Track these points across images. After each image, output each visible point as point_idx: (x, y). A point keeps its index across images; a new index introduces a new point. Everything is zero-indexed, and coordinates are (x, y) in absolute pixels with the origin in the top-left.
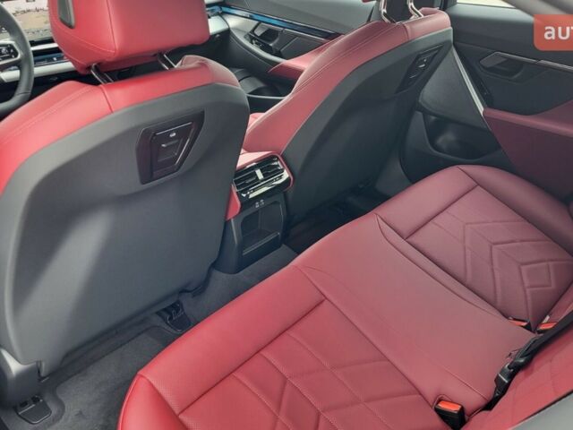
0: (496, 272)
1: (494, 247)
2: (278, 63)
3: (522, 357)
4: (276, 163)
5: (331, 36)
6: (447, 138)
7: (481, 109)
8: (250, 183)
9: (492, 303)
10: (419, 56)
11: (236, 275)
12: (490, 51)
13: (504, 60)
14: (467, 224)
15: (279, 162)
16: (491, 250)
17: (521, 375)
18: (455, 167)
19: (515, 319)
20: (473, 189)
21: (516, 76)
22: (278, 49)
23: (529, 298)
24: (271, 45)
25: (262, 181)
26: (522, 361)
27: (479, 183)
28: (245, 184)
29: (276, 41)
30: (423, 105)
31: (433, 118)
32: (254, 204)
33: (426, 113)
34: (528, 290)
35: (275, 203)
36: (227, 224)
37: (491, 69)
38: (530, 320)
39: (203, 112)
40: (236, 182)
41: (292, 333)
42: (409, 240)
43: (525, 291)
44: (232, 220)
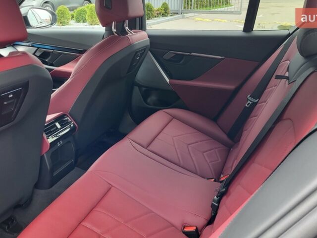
0: (193, 158)
1: (189, 146)
2: (53, 70)
3: (223, 188)
4: (66, 119)
5: (82, 52)
6: (153, 98)
7: (168, 80)
8: (53, 131)
9: (196, 173)
10: (136, 53)
11: (50, 189)
12: (167, 51)
13: (174, 54)
14: (174, 137)
15: (68, 118)
16: (188, 147)
17: (224, 198)
18: (160, 111)
19: (208, 179)
20: (172, 120)
21: (181, 62)
22: (51, 62)
23: (211, 167)
24: (47, 60)
25: (60, 129)
26: (224, 190)
27: (174, 117)
28: (50, 132)
29: (49, 58)
30: (138, 82)
31: (144, 89)
32: (57, 143)
33: (140, 86)
34: (210, 164)
35: (69, 142)
36: (42, 158)
37: (169, 60)
38: (214, 177)
39: (28, 82)
40: (45, 131)
41: (97, 209)
42: (148, 148)
43: (208, 165)
44: (45, 155)
